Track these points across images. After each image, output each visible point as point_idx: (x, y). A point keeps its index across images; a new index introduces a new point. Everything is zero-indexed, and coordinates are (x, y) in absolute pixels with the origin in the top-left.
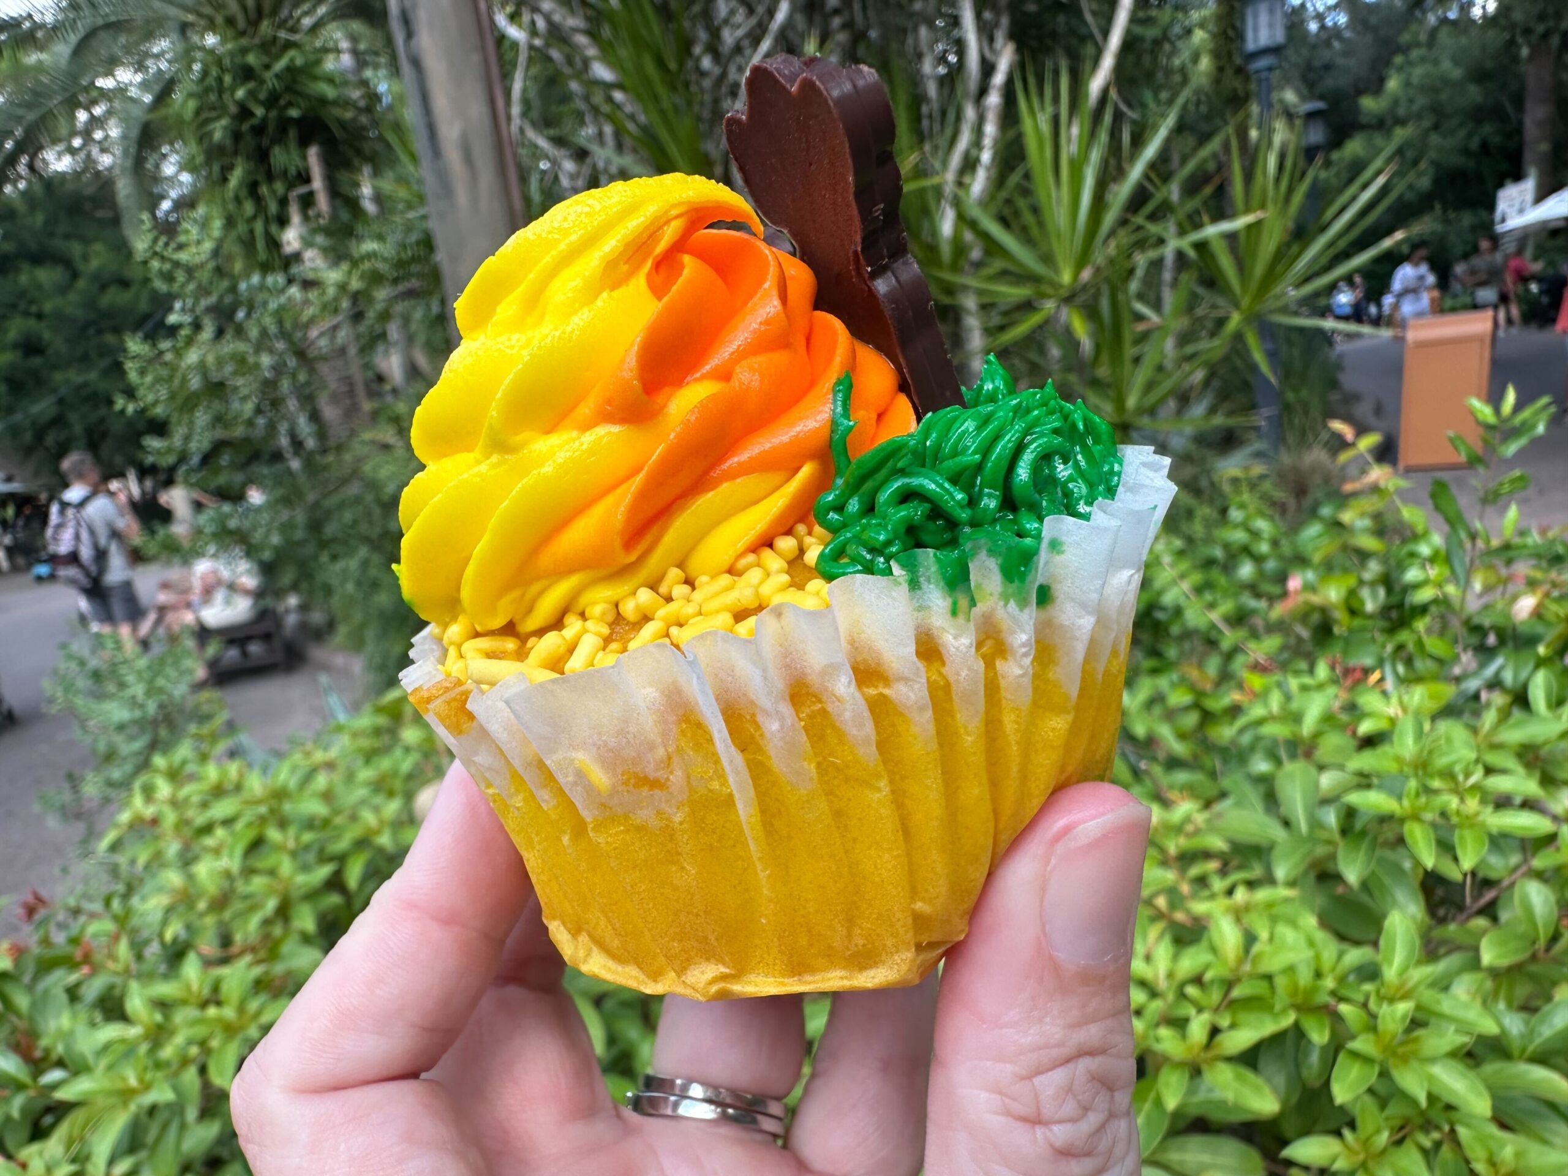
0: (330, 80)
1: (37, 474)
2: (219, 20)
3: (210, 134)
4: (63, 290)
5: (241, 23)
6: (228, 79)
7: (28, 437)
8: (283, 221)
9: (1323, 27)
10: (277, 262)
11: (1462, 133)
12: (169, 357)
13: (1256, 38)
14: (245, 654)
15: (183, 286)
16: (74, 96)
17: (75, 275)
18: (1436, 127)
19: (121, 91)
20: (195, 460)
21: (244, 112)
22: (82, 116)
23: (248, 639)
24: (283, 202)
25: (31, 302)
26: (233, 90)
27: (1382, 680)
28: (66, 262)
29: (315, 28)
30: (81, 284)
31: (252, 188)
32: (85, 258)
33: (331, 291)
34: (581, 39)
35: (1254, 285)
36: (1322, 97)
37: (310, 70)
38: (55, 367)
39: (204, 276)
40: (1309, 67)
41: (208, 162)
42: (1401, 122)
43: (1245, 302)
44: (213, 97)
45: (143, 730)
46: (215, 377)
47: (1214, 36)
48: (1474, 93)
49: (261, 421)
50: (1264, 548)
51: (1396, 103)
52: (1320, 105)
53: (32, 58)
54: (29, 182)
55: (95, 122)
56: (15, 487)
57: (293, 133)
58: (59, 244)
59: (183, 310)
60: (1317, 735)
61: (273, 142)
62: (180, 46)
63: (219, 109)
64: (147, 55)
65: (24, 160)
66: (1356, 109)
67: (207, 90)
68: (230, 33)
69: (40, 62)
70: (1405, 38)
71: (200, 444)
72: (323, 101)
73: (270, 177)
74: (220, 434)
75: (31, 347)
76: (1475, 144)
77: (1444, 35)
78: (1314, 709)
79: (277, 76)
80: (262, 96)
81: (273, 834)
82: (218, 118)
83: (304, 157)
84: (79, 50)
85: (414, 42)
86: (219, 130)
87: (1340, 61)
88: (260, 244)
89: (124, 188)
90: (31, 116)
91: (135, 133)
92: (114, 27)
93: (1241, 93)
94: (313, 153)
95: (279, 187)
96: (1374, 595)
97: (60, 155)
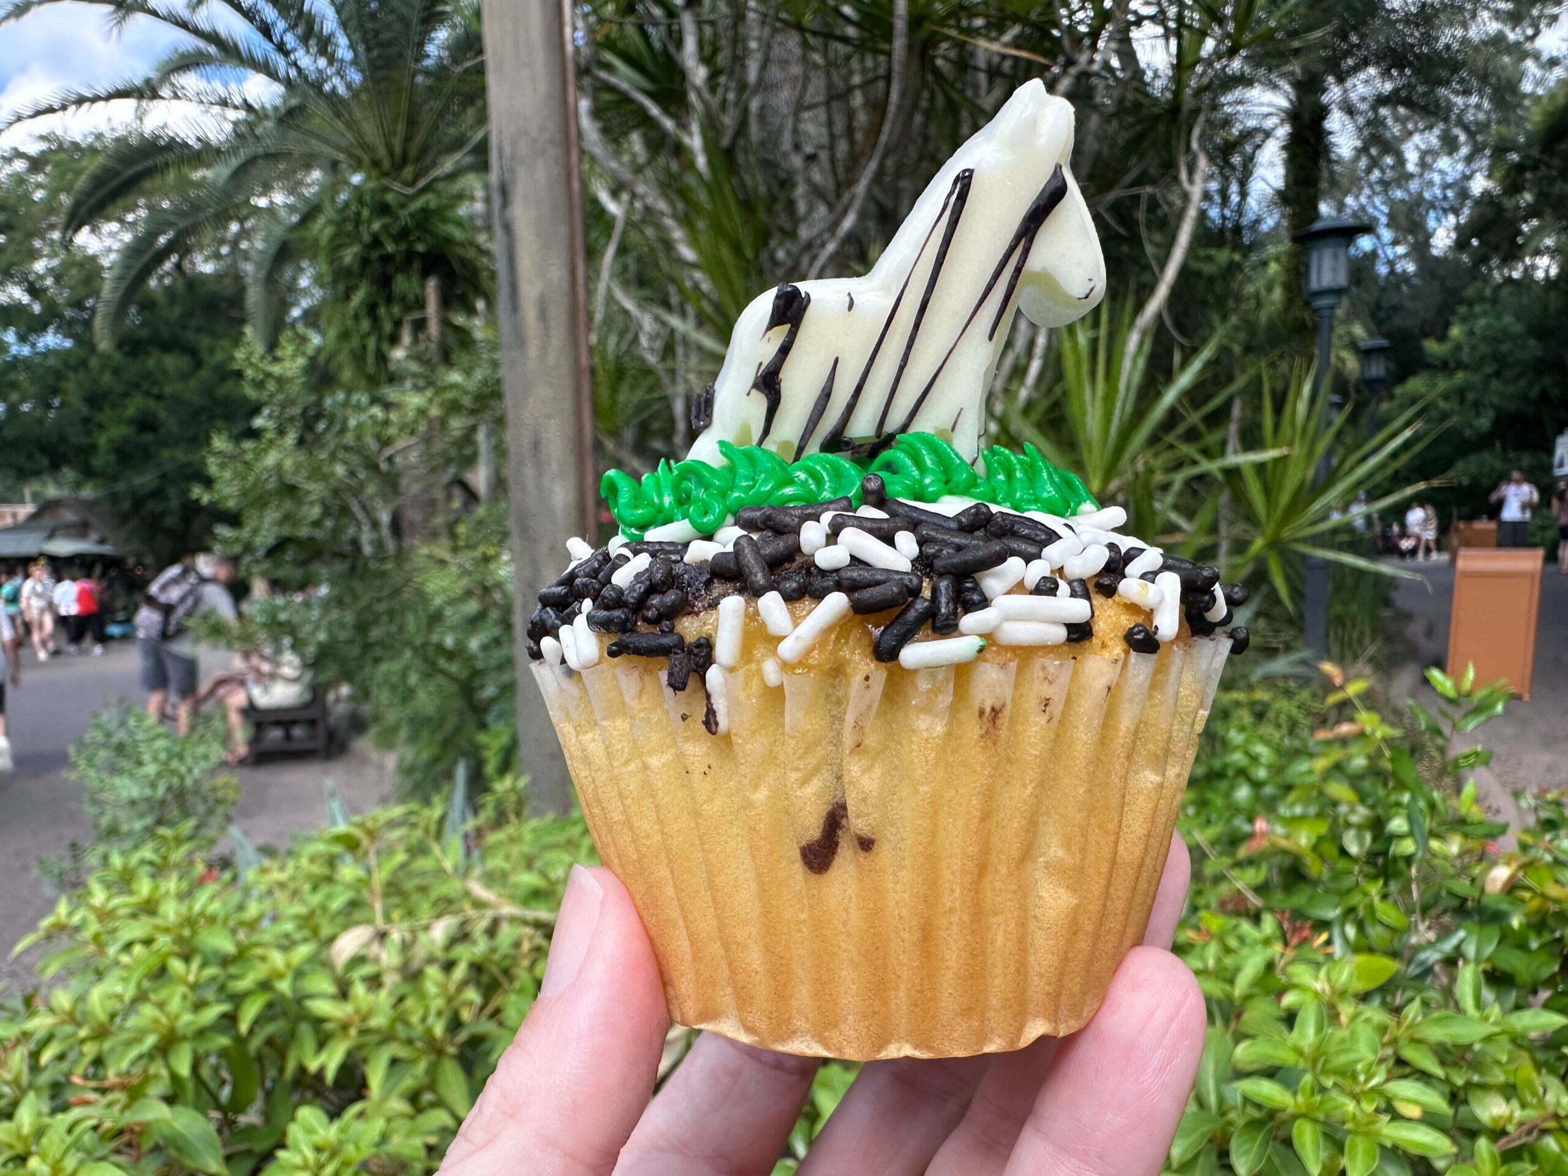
0: (459, 223)
1: (128, 540)
2: (366, 160)
3: (341, 258)
4: (185, 377)
5: (386, 164)
6: (366, 213)
7: (126, 505)
8: (394, 340)
9: (1392, 272)
10: (384, 377)
11: (1523, 382)
12: (249, 457)
13: (1319, 280)
14: (288, 737)
15: (272, 396)
16: (226, 210)
17: (199, 364)
18: (1498, 374)
19: (271, 210)
20: (261, 553)
21: (376, 242)
22: (234, 227)
23: (294, 722)
24: (398, 324)
25: (155, 383)
26: (369, 222)
27: (1329, 942)
28: (193, 352)
29: (452, 177)
30: (204, 373)
31: (371, 309)
32: (212, 351)
33: (411, 414)
34: (669, 222)
35: (1279, 512)
36: (1387, 336)
37: (441, 213)
38: (164, 444)
39: (294, 389)
40: (1378, 306)
41: (335, 282)
42: (1461, 366)
43: (1270, 529)
44: (349, 227)
45: (151, 809)
46: (290, 479)
47: (1287, 271)
48: (1534, 348)
49: (329, 523)
50: (1262, 773)
51: (1458, 347)
52: (1383, 342)
53: (198, 175)
54: (175, 280)
55: (244, 234)
56: (106, 549)
57: (417, 265)
58: (189, 336)
59: (270, 417)
60: (1248, 997)
61: (398, 270)
62: (330, 179)
63: (355, 236)
64: (300, 183)
65: (174, 258)
66: (1420, 350)
67: (345, 220)
68: (374, 173)
69: (204, 178)
70: (1470, 292)
71: (266, 538)
72: (449, 240)
73: (389, 300)
74: (286, 531)
75: (146, 424)
76: (1535, 392)
77: (1505, 293)
78: (1251, 967)
79: (411, 215)
80: (395, 230)
81: (176, 966)
82: (350, 245)
83: (423, 286)
84: (238, 174)
85: (509, 211)
86: (349, 255)
87: (1408, 304)
88: (371, 359)
89: (254, 296)
90: (183, 224)
91: (273, 248)
92: (272, 157)
93: (1309, 324)
94: (432, 286)
95: (396, 310)
96: (1360, 839)
97: (206, 260)
